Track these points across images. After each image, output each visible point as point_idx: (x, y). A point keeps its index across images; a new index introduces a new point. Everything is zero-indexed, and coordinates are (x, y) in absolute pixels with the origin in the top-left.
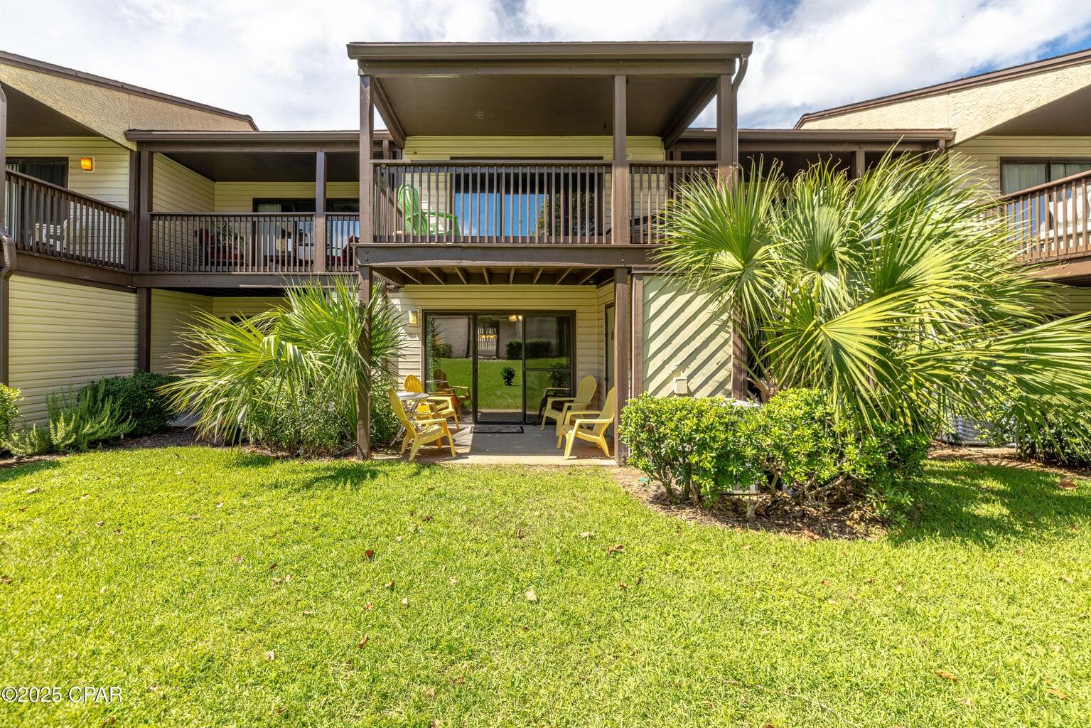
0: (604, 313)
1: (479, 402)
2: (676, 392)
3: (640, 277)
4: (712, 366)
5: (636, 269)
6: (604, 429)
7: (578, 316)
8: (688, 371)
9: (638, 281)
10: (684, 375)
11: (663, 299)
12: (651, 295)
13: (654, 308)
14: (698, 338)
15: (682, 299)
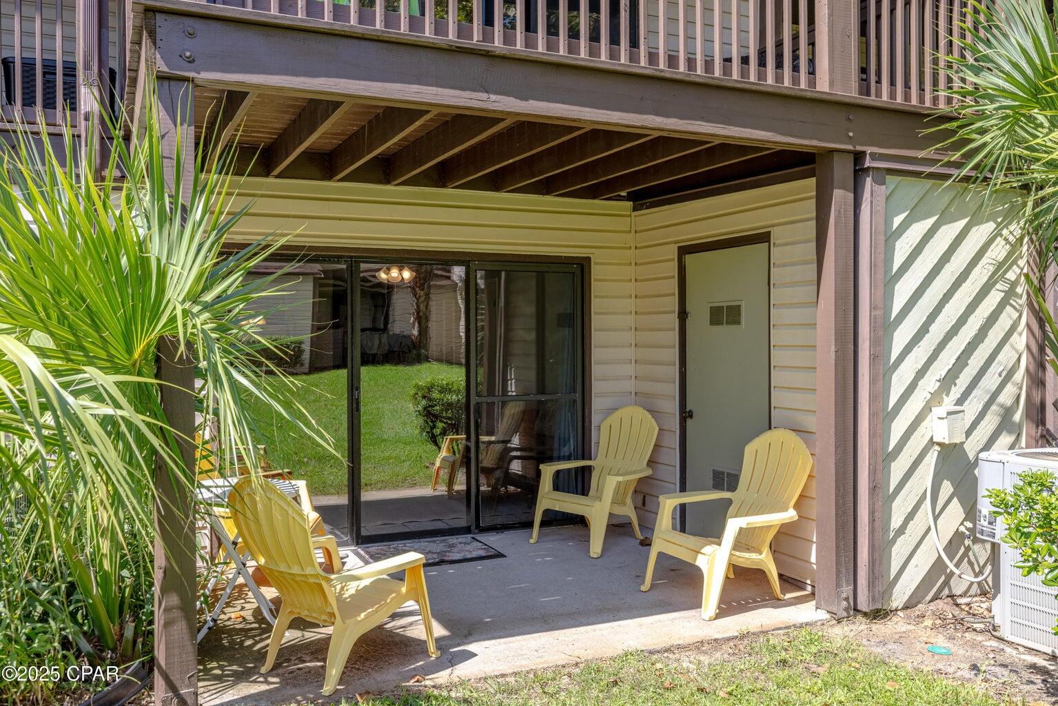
0: (675, 265)
1: (364, 479)
2: (935, 440)
3: (881, 175)
4: (991, 381)
5: (874, 157)
6: (770, 536)
7: (596, 271)
8: (956, 392)
9: (876, 187)
10: (948, 402)
11: (918, 230)
12: (897, 220)
13: (902, 249)
14: (971, 319)
15: (949, 232)
